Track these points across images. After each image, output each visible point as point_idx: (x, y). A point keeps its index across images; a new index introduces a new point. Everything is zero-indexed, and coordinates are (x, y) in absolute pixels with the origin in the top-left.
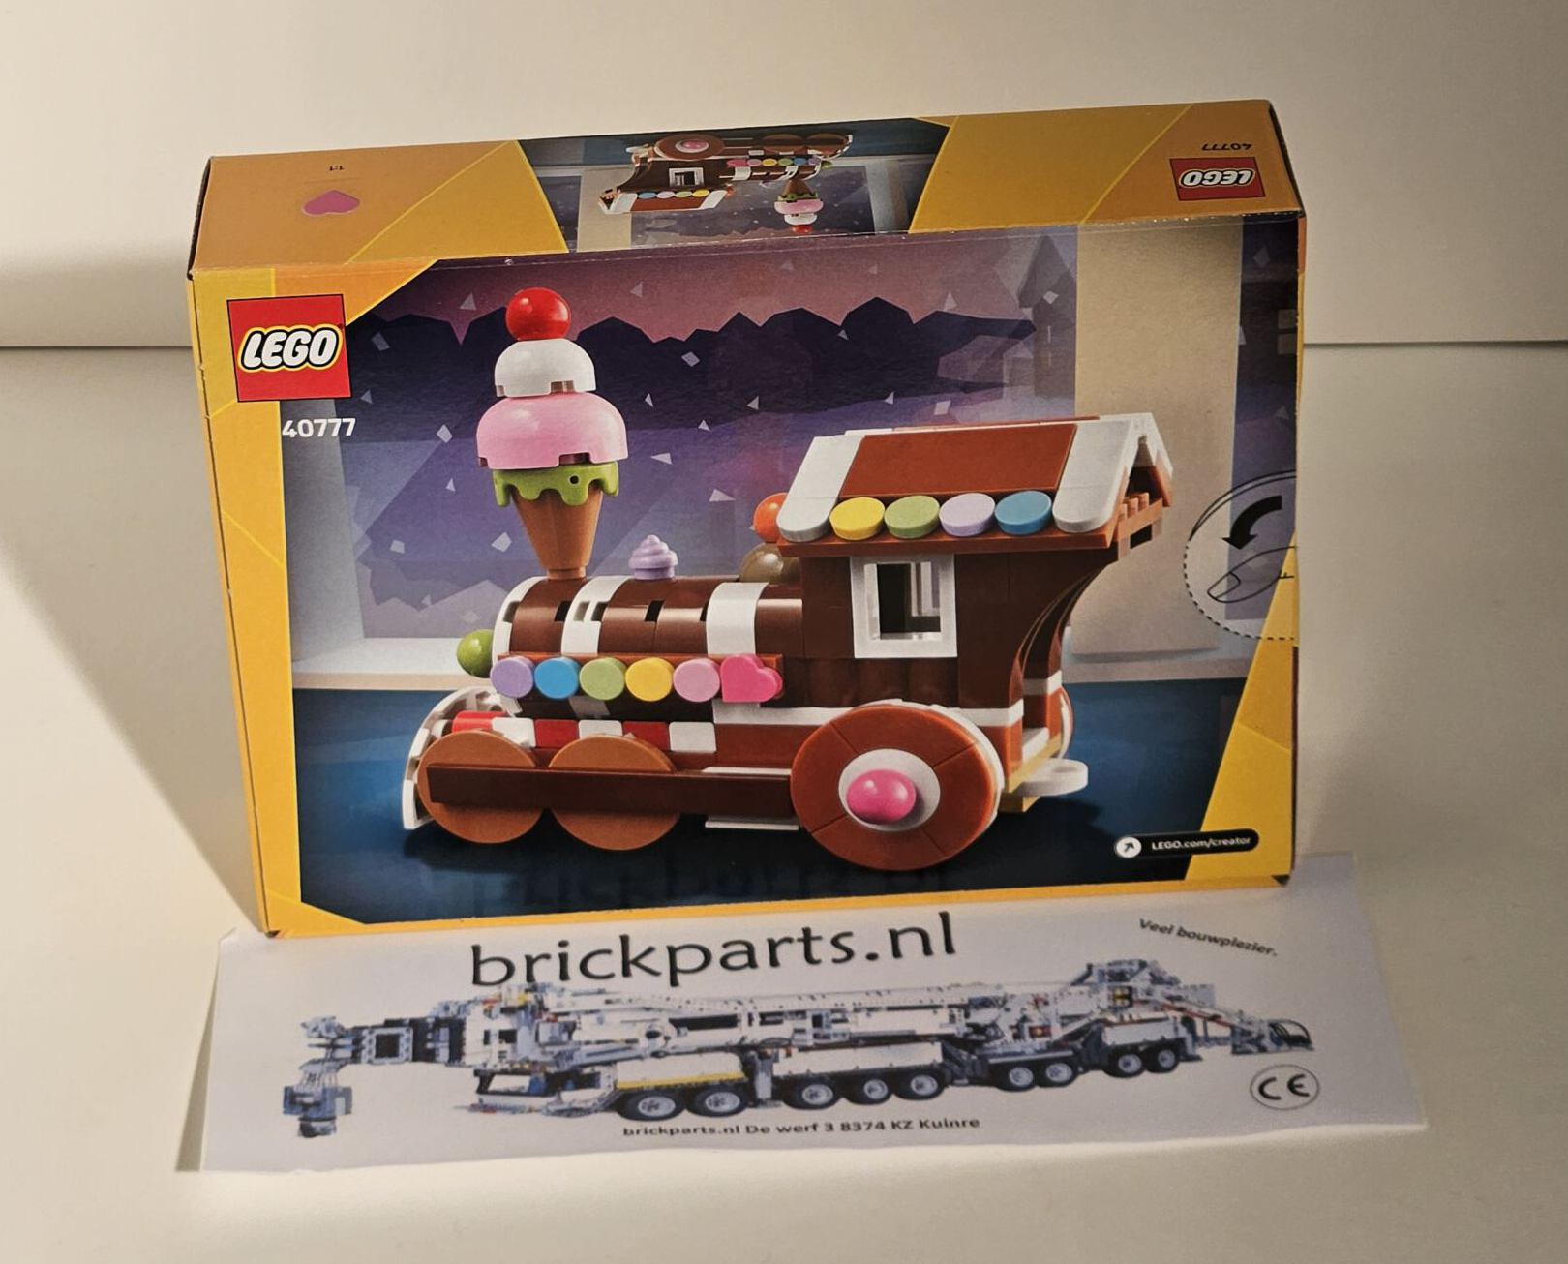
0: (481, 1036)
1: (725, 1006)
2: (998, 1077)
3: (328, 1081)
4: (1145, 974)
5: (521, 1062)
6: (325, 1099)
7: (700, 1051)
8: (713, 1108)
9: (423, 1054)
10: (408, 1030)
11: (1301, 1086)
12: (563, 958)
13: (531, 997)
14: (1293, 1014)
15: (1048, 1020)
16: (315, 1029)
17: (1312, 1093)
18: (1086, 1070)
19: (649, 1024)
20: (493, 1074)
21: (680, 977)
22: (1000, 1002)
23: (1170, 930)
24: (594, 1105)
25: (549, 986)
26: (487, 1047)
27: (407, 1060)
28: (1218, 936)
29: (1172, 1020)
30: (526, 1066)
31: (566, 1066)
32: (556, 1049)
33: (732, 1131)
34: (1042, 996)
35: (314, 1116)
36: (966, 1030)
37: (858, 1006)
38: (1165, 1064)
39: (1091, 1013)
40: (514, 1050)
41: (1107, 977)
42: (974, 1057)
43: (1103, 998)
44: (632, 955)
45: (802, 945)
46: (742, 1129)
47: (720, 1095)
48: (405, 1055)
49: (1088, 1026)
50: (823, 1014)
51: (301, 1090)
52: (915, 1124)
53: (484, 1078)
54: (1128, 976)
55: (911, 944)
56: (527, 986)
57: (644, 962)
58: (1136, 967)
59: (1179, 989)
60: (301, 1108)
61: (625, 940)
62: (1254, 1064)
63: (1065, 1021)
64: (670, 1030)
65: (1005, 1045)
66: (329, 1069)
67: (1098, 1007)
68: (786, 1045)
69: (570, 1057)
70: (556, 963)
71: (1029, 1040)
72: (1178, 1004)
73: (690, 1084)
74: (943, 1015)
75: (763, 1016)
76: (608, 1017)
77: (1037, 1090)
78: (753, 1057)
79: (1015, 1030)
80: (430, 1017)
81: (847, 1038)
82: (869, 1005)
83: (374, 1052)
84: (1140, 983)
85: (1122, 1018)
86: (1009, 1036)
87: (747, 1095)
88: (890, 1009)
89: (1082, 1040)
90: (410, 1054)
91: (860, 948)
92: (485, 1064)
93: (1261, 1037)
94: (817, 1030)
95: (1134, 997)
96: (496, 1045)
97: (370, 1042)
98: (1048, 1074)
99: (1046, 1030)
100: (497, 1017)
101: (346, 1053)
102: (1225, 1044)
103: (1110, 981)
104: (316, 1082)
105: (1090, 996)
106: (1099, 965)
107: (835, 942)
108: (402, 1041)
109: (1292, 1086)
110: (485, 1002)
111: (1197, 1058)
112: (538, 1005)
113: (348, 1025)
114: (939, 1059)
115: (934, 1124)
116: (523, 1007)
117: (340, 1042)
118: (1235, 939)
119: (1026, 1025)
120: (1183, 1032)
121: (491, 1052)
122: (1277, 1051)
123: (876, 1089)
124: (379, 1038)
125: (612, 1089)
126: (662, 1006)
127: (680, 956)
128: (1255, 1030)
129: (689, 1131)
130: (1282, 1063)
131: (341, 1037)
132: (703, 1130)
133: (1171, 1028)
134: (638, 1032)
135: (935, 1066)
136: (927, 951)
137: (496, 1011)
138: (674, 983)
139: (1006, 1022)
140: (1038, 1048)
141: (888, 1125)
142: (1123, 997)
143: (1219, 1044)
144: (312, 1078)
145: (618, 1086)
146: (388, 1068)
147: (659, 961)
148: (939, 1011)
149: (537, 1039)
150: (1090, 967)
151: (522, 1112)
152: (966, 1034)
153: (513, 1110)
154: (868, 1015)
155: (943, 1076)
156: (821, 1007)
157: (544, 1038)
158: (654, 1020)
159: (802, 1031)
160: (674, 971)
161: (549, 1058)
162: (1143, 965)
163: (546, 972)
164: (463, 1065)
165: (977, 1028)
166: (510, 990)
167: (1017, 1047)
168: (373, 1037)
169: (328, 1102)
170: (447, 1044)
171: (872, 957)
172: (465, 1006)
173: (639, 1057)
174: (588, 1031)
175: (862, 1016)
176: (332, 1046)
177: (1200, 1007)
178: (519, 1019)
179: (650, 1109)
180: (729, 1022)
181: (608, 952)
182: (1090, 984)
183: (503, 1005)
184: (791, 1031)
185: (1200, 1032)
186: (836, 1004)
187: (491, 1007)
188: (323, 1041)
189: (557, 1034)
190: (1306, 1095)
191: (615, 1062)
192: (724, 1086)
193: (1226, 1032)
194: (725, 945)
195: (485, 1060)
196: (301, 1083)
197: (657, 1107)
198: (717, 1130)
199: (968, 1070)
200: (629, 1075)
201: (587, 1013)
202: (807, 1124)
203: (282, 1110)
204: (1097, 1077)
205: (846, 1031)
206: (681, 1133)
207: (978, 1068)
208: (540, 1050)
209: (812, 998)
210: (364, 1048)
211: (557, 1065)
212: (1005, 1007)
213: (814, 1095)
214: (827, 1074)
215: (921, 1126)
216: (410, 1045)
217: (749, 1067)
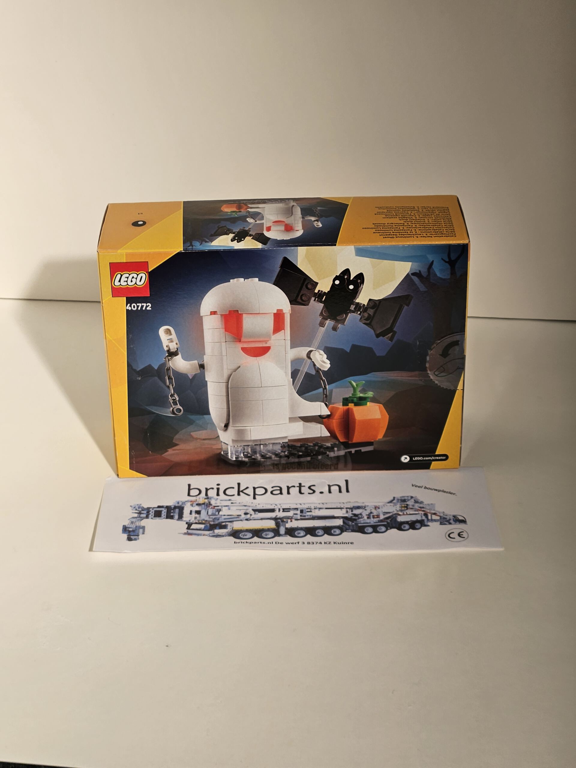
0: (189, 512)
1: (271, 506)
2: (361, 530)
3: (138, 524)
4: (413, 500)
5: (202, 520)
6: (136, 529)
7: (262, 519)
8: (265, 536)
9: (169, 516)
10: (165, 509)
11: (462, 535)
12: (218, 489)
13: (206, 501)
14: (460, 513)
15: (379, 513)
16: (134, 508)
17: (466, 537)
18: (391, 528)
19: (245, 510)
20: (192, 524)
21: (257, 496)
22: (363, 507)
23: (422, 487)
24: (225, 534)
25: (212, 498)
26: (191, 515)
27: (164, 518)
28: (437, 489)
29: (420, 514)
30: (204, 522)
31: (217, 522)
32: (214, 517)
33: (270, 543)
34: (378, 506)
35: (132, 534)
36: (351, 515)
37: (315, 507)
38: (417, 527)
39: (394, 512)
40: (200, 517)
41: (400, 501)
42: (353, 524)
43: (398, 507)
44: (241, 489)
45: (298, 488)
46: (274, 543)
47: (267, 533)
48: (164, 517)
49: (392, 515)
50: (304, 509)
51: (128, 526)
52: (332, 543)
53: (189, 525)
54: (407, 501)
55: (335, 489)
56: (206, 497)
57: (244, 491)
58: (409, 498)
59: (423, 505)
60: (128, 532)
61: (239, 484)
62: (447, 528)
63: (385, 514)
64: (252, 512)
65: (364, 520)
66: (138, 520)
67: (396, 510)
68: (291, 518)
69: (219, 519)
70: (215, 490)
71: (372, 519)
72: (423, 509)
73: (258, 529)
74: (344, 511)
75: (283, 509)
76: (232, 508)
77: (374, 534)
78: (279, 521)
79: (368, 516)
80: (172, 505)
81: (311, 517)
82: (320, 507)
83: (153, 516)
84: (411, 503)
85: (404, 513)
86: (366, 518)
87: (276, 532)
88: (326, 508)
89: (390, 519)
90: (165, 517)
91: (318, 490)
92: (190, 521)
93: (450, 520)
94: (301, 514)
95: (408, 507)
96: (194, 515)
97: (152, 512)
98: (378, 529)
99: (378, 516)
100: (195, 506)
101: (144, 516)
102: (438, 522)
103: (400, 502)
104: (134, 524)
105: (393, 507)
106: (397, 497)
107: (309, 488)
108: (163, 512)
109: (459, 535)
110: (191, 501)
111: (428, 526)
112: (208, 503)
113: (146, 507)
114: (342, 524)
115: (338, 543)
116: (204, 504)
117: (143, 512)
118: (443, 490)
119: (372, 515)
120: (424, 518)
121: (192, 517)
122: (455, 524)
123: (320, 532)
124: (155, 511)
125: (231, 529)
126: (250, 505)
127: (257, 490)
128: (448, 518)
129: (256, 543)
130: (456, 528)
131: (143, 510)
132: (261, 543)
133: (420, 516)
134: (242, 513)
135: (341, 526)
136: (340, 491)
137: (194, 504)
138: (254, 498)
139: (365, 513)
140: (375, 521)
141: (323, 543)
142: (404, 507)
143: (436, 522)
144: (132, 523)
145: (234, 529)
146: (158, 520)
147: (250, 491)
148: (343, 509)
149: (208, 513)
150: (394, 498)
151: (201, 535)
152: (351, 517)
153: (198, 535)
154: (319, 510)
155: (342, 529)
156: (303, 507)
157: (210, 513)
158: (247, 509)
159: (296, 514)
160: (255, 494)
161: (211, 519)
162: (412, 497)
163: (212, 493)
164: (183, 521)
165: (355, 515)
166: (199, 498)
167: (368, 521)
168: (153, 511)
169: (137, 530)
170: (178, 514)
171: (321, 493)
172: (184, 502)
173: (241, 520)
174: (225, 512)
175: (317, 510)
176: (140, 513)
177: (430, 510)
178: (202, 507)
179: (243, 536)
180: (273, 511)
181: (233, 488)
182: (393, 503)
183: (197, 503)
184: (293, 514)
185: (430, 518)
186: (308, 507)
187: (193, 503)
188: (137, 511)
189: (214, 512)
190: (464, 537)
191: (233, 521)
192: (269, 530)
193: (438, 518)
194: (272, 487)
195: (190, 519)
196: (128, 524)
197: (246, 535)
198: (265, 543)
199: (351, 528)
200: (237, 525)
201: (225, 506)
202: (296, 542)
203: (122, 532)
204: (394, 531)
205: (311, 515)
206: (253, 543)
207: (355, 527)
208: (208, 517)
209: (301, 504)
210: (150, 514)
211: (214, 521)
212: (365, 509)
213: (299, 533)
214: (304, 527)
215: (334, 543)
216: (166, 514)
217: (278, 524)
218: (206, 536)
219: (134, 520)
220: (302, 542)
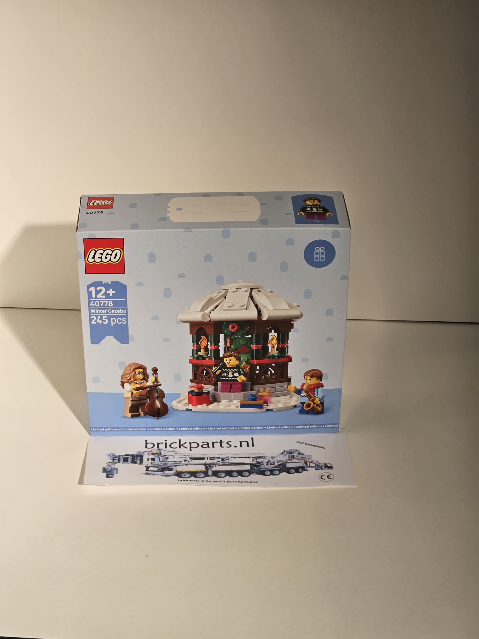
0: (147, 459)
1: (202, 455)
2: (262, 473)
3: (112, 466)
4: (297, 452)
6: (112, 470)
7: (196, 464)
8: (198, 476)
9: (134, 462)
10: (131, 457)
11: (330, 477)
12: (166, 444)
13: (158, 451)
14: (329, 462)
15: (275, 462)
16: (110, 456)
17: (332, 478)
18: (282, 472)
19: (184, 458)
20: (149, 467)
21: (192, 449)
22: (264, 457)
23: (303, 443)
24: (172, 474)
25: (162, 449)
26: (148, 461)
27: (130, 463)
28: (314, 445)
29: (302, 462)
30: (157, 466)
31: (166, 466)
32: (164, 463)
33: (202, 481)
34: (273, 456)
35: (109, 474)
36: (256, 463)
37: (232, 457)
38: (300, 471)
39: (284, 460)
40: (154, 462)
41: (288, 453)
42: (257, 468)
43: (287, 457)
44: (181, 444)
45: (220, 443)
46: (205, 481)
47: (200, 474)
48: (130, 462)
49: (283, 463)
51: (106, 468)
52: (244, 482)
53: (147, 468)
54: (293, 453)
55: (244, 444)
56: (158, 449)
57: (183, 445)
58: (295, 451)
59: (304, 456)
60: (106, 472)
61: (180, 440)
62: (320, 472)
63: (278, 462)
64: (189, 460)
65: (264, 466)
66: (113, 464)
67: (286, 459)
68: (215, 464)
69: (167, 464)
70: (164, 445)
71: (270, 465)
72: (304, 459)
73: (193, 471)
74: (251, 459)
75: (210, 458)
76: (175, 456)
77: (271, 476)
78: (208, 466)
79: (267, 463)
80: (136, 454)
81: (229, 463)
82: (234, 457)
83: (123, 461)
84: (296, 454)
85: (291, 461)
86: (265, 464)
87: (206, 474)
88: (239, 458)
89: (282, 466)
90: (131, 462)
91: (232, 444)
94: (222, 461)
95: (294, 457)
96: (150, 461)
97: (122, 459)
98: (274, 473)
99: (274, 464)
100: (150, 455)
101: (117, 461)
102: (314, 468)
104: (110, 467)
105: (284, 457)
106: (287, 450)
107: (227, 443)
108: (129, 459)
109: (328, 477)
110: (148, 452)
111: (307, 470)
112: (160, 453)
113: (117, 455)
114: (250, 469)
115: (248, 482)
116: (156, 453)
118: (317, 445)
119: (269, 462)
120: (304, 465)
122: (325, 469)
123: (235, 474)
124: (124, 458)
125: (176, 471)
126: (187, 455)
127: (192, 444)
128: (321, 465)
129: (193, 481)
130: (326, 472)
131: (115, 457)
132: (196, 481)
133: (302, 464)
134: (182, 460)
135: (249, 470)
136: (248, 446)
138: (190, 450)
139: (265, 461)
140: (272, 467)
141: (237, 482)
142: (291, 457)
143: (312, 468)
144: (109, 466)
145: (177, 471)
146: (126, 464)
147: (187, 445)
149: (159, 460)
150: (284, 451)
151: (156, 475)
153: (154, 475)
154: (234, 459)
155: (250, 472)
156: (223, 457)
157: (161, 460)
158: (186, 458)
159: (219, 461)
160: (191, 447)
161: (162, 464)
163: (162, 446)
164: (143, 465)
165: (258, 463)
166: (153, 450)
167: (267, 467)
168: (123, 458)
169: (112, 471)
170: (139, 460)
171: (235, 447)
172: (143, 452)
173: (182, 465)
174: (171, 459)
175: (233, 459)
176: (114, 459)
177: (308, 460)
178: (155, 456)
179: (184, 476)
180: (203, 459)
181: (176, 443)
182: (284, 454)
183: (152, 453)
184: (217, 461)
185: (308, 465)
186: (227, 456)
188: (111, 458)
189: (164, 459)
190: (331, 479)
191: (177, 466)
192: (201, 472)
193: (314, 465)
194: (202, 443)
195: (148, 464)
196: (106, 467)
197: (186, 475)
198: (199, 481)
199: (256, 471)
200: (180, 469)
201: (171, 455)
202: (219, 481)
203: (102, 472)
204: (285, 474)
205: (229, 462)
206: (191, 481)
207: (258, 471)
208: (160, 462)
209: (222, 455)
210: (121, 460)
211: (164, 466)
212: (265, 458)
213: (221, 475)
214: (224, 471)
215: (245, 482)
216: (131, 460)
217: (207, 468)
218: (159, 476)
219: (110, 464)
220: (224, 481)
